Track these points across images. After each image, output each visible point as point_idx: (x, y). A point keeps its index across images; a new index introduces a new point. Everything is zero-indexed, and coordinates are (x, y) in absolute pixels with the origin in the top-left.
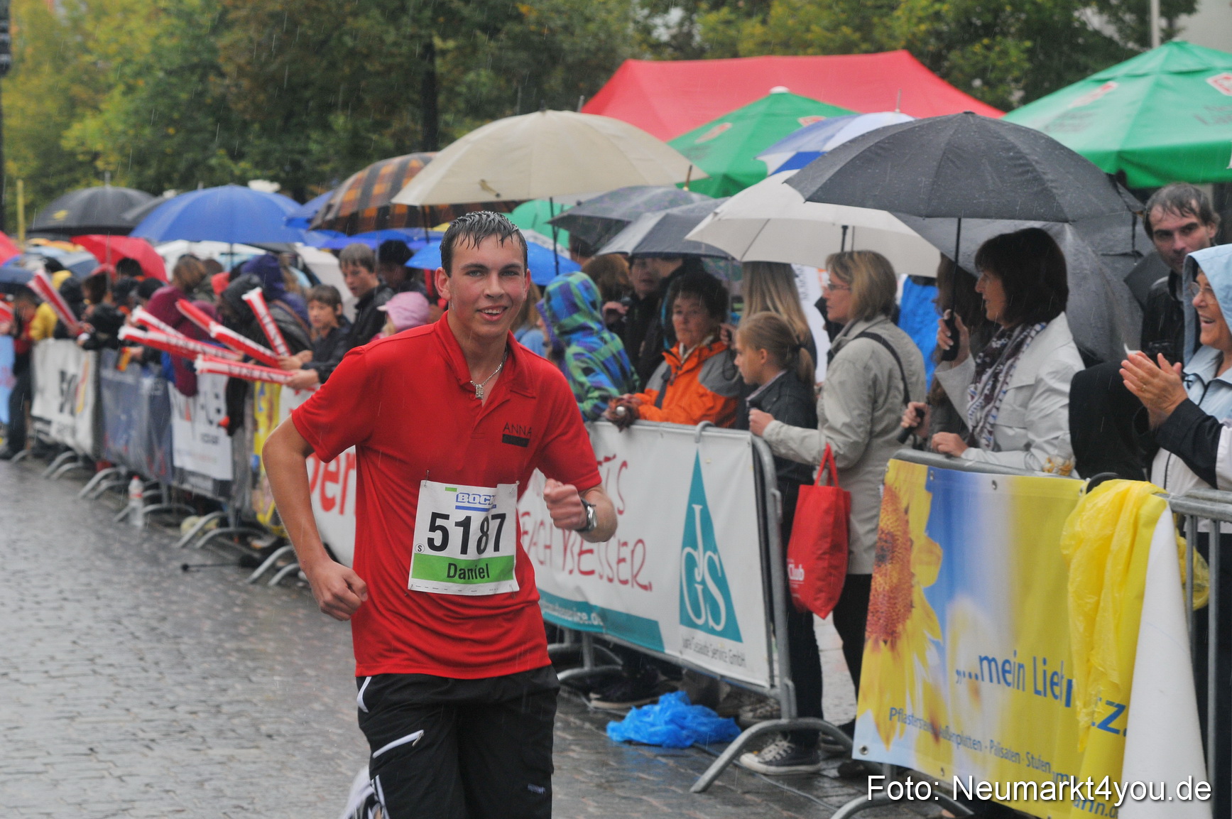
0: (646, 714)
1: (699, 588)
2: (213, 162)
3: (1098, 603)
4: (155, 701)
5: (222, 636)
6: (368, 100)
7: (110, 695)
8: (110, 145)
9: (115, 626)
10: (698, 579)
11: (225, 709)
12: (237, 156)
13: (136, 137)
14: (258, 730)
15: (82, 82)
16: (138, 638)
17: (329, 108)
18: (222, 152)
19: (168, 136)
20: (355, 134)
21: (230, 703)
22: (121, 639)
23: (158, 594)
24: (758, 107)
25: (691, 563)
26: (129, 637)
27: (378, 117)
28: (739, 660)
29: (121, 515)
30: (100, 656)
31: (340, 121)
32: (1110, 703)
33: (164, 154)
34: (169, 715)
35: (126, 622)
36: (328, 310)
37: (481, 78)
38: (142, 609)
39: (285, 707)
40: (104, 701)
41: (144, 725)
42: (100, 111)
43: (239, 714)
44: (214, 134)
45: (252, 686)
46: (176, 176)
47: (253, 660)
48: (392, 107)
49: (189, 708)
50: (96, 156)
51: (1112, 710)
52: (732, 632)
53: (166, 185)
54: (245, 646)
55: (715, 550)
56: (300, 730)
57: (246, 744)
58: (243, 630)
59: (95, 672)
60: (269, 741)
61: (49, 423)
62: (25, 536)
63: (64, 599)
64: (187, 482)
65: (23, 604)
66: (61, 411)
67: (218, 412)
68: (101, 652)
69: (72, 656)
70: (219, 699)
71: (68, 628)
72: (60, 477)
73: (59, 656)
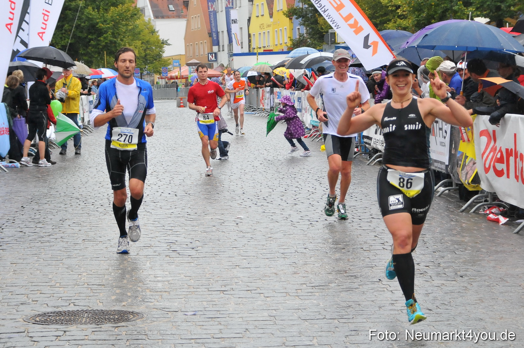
11: (442, 265)
14: (456, 274)
21: (445, 262)
30: (387, 242)
43: (448, 267)
47: (457, 245)
49: (425, 264)
57: (449, 279)
58: (454, 232)
59: (384, 248)
60: (461, 278)
61: (370, 138)
62: (356, 191)
63: (372, 218)
64: (434, 166)
65: (353, 220)
66: (376, 133)
67: (446, 132)
68: (387, 241)
69: (374, 242)
70: (440, 261)
71: (374, 230)
72: (374, 164)
73: (369, 241)
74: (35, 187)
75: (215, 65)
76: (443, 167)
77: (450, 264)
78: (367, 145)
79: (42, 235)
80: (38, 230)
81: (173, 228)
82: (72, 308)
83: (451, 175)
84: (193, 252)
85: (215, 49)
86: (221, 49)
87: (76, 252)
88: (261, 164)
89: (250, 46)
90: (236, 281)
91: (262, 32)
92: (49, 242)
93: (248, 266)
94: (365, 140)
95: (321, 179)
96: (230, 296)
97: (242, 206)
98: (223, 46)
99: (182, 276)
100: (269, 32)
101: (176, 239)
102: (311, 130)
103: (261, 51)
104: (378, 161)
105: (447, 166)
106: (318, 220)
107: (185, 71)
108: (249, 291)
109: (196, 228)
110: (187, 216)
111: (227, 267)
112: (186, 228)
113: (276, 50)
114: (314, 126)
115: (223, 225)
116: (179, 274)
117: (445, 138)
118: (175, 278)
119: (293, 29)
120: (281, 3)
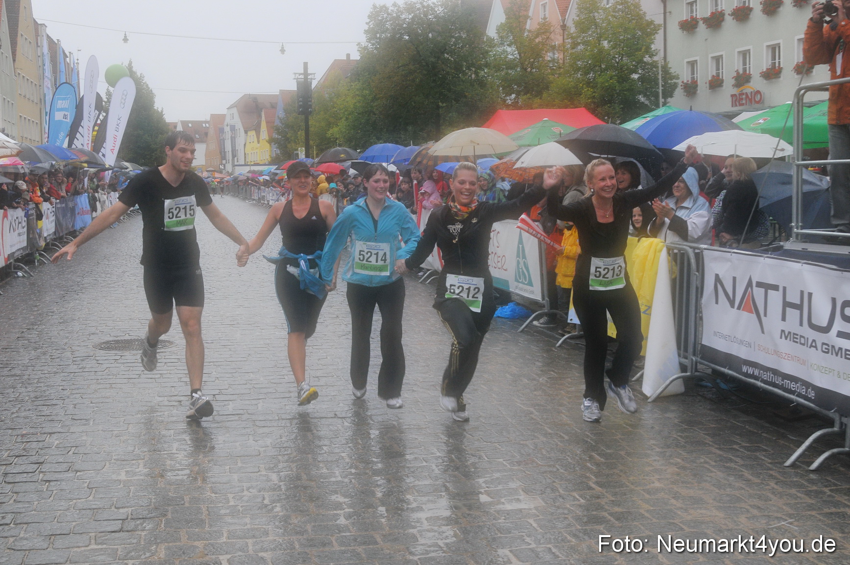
0: (504, 309)
1: (521, 270)
3: (643, 275)
8: (341, 136)
10: (520, 268)
13: (349, 133)
15: (333, 117)
18: (374, 138)
19: (358, 133)
24: (539, 124)
25: (518, 263)
28: (532, 292)
31: (410, 128)
32: (646, 306)
33: (357, 138)
36: (407, 185)
42: (338, 126)
50: (337, 139)
51: (647, 308)
52: (530, 284)
55: (526, 259)
74: (107, 248)
75: (224, 171)
79: (110, 282)
80: (107, 279)
82: (127, 337)
85: (224, 162)
86: (228, 163)
87: (132, 295)
89: (245, 160)
91: (253, 152)
92: (113, 287)
98: (229, 160)
100: (257, 152)
113: (261, 163)
119: (271, 151)
120: (264, 135)
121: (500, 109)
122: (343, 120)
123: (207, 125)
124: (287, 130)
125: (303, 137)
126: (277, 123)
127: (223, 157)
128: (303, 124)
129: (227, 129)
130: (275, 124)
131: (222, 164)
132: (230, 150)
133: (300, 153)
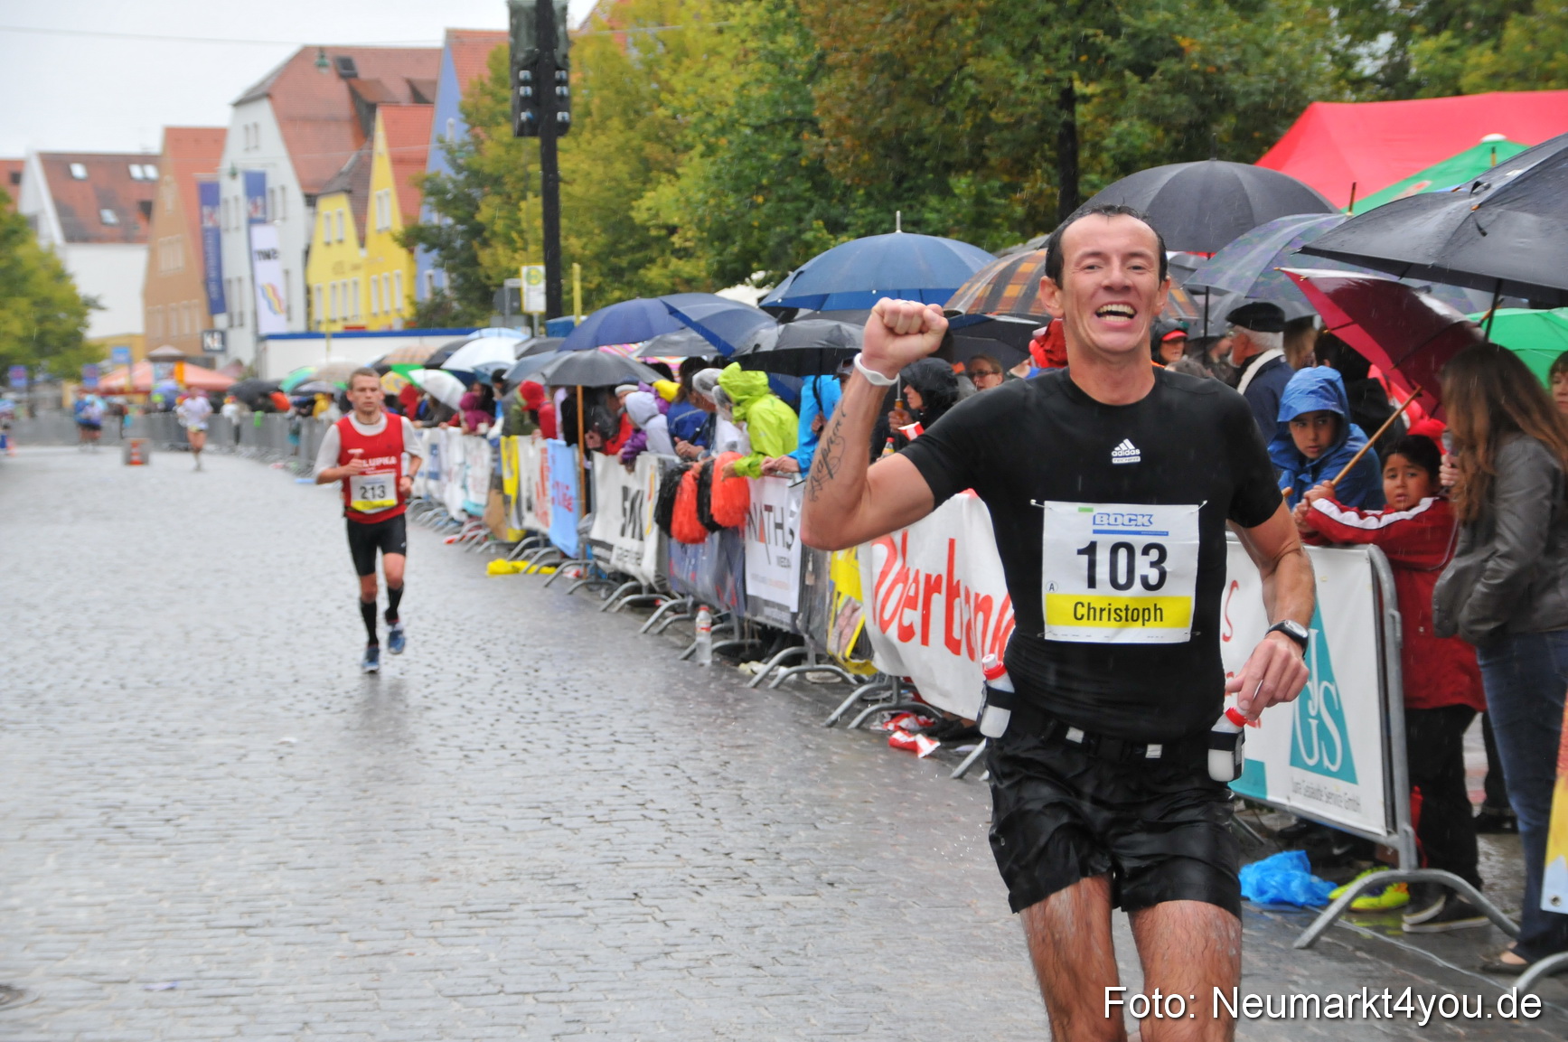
1: (1314, 723)
2: (809, 236)
4: (709, 848)
5: (790, 782)
6: (994, 158)
7: (661, 841)
8: (688, 218)
9: (671, 770)
10: (1313, 713)
11: (784, 856)
12: (836, 228)
13: (718, 206)
14: (819, 878)
15: (659, 140)
16: (695, 782)
17: (948, 168)
18: (819, 224)
19: (754, 206)
20: (980, 200)
21: (792, 850)
22: (675, 783)
23: (722, 737)
24: (1467, 159)
26: (687, 781)
27: (1006, 178)
28: (1352, 805)
29: (687, 652)
30: (652, 801)
31: (961, 184)
33: (752, 227)
34: (724, 861)
35: (682, 765)
37: (1133, 130)
38: (703, 752)
39: (851, 855)
40: (652, 847)
41: (695, 872)
42: (678, 176)
43: (799, 862)
44: (811, 204)
45: (817, 833)
46: (764, 254)
47: (819, 806)
48: (1021, 167)
49: (744, 855)
50: (672, 230)
52: (1346, 771)
53: (755, 265)
54: (814, 791)
55: (1332, 680)
56: (864, 876)
57: (802, 890)
58: (813, 775)
59: (645, 817)
60: (830, 888)
61: (609, 547)
62: (576, 674)
63: (617, 741)
64: (762, 613)
65: (570, 746)
66: (623, 534)
67: (792, 533)
68: (654, 797)
69: (621, 801)
70: (780, 846)
71: (619, 772)
72: (621, 609)
73: (607, 800)
75: (221, 361)
76: (786, 618)
77: (806, 856)
78: (601, 564)
81: (114, 770)
83: (806, 637)
84: (168, 831)
85: (221, 321)
86: (236, 322)
88: (340, 608)
89: (309, 315)
90: (278, 901)
91: (339, 281)
93: (311, 863)
94: (597, 551)
95: (489, 646)
96: (262, 941)
97: (295, 714)
98: (241, 315)
99: (140, 892)
100: (355, 283)
101: (124, 796)
102: (461, 524)
103: (338, 328)
104: (631, 603)
105: (794, 616)
106: (483, 747)
107: (144, 374)
108: (311, 928)
109: (176, 770)
110: (150, 738)
111: (254, 867)
112: (150, 768)
113: (373, 327)
114: (471, 517)
115: (245, 760)
116: (132, 885)
117: (789, 546)
118: (122, 897)
119: (415, 278)
120: (386, 212)
121: (1325, 98)
122: (695, 153)
123: (151, 172)
124: (475, 192)
125: (539, 223)
126: (439, 167)
127: (218, 304)
128: (536, 169)
129: (233, 190)
130: (430, 170)
131: (212, 331)
132: (246, 273)
133: (524, 285)
